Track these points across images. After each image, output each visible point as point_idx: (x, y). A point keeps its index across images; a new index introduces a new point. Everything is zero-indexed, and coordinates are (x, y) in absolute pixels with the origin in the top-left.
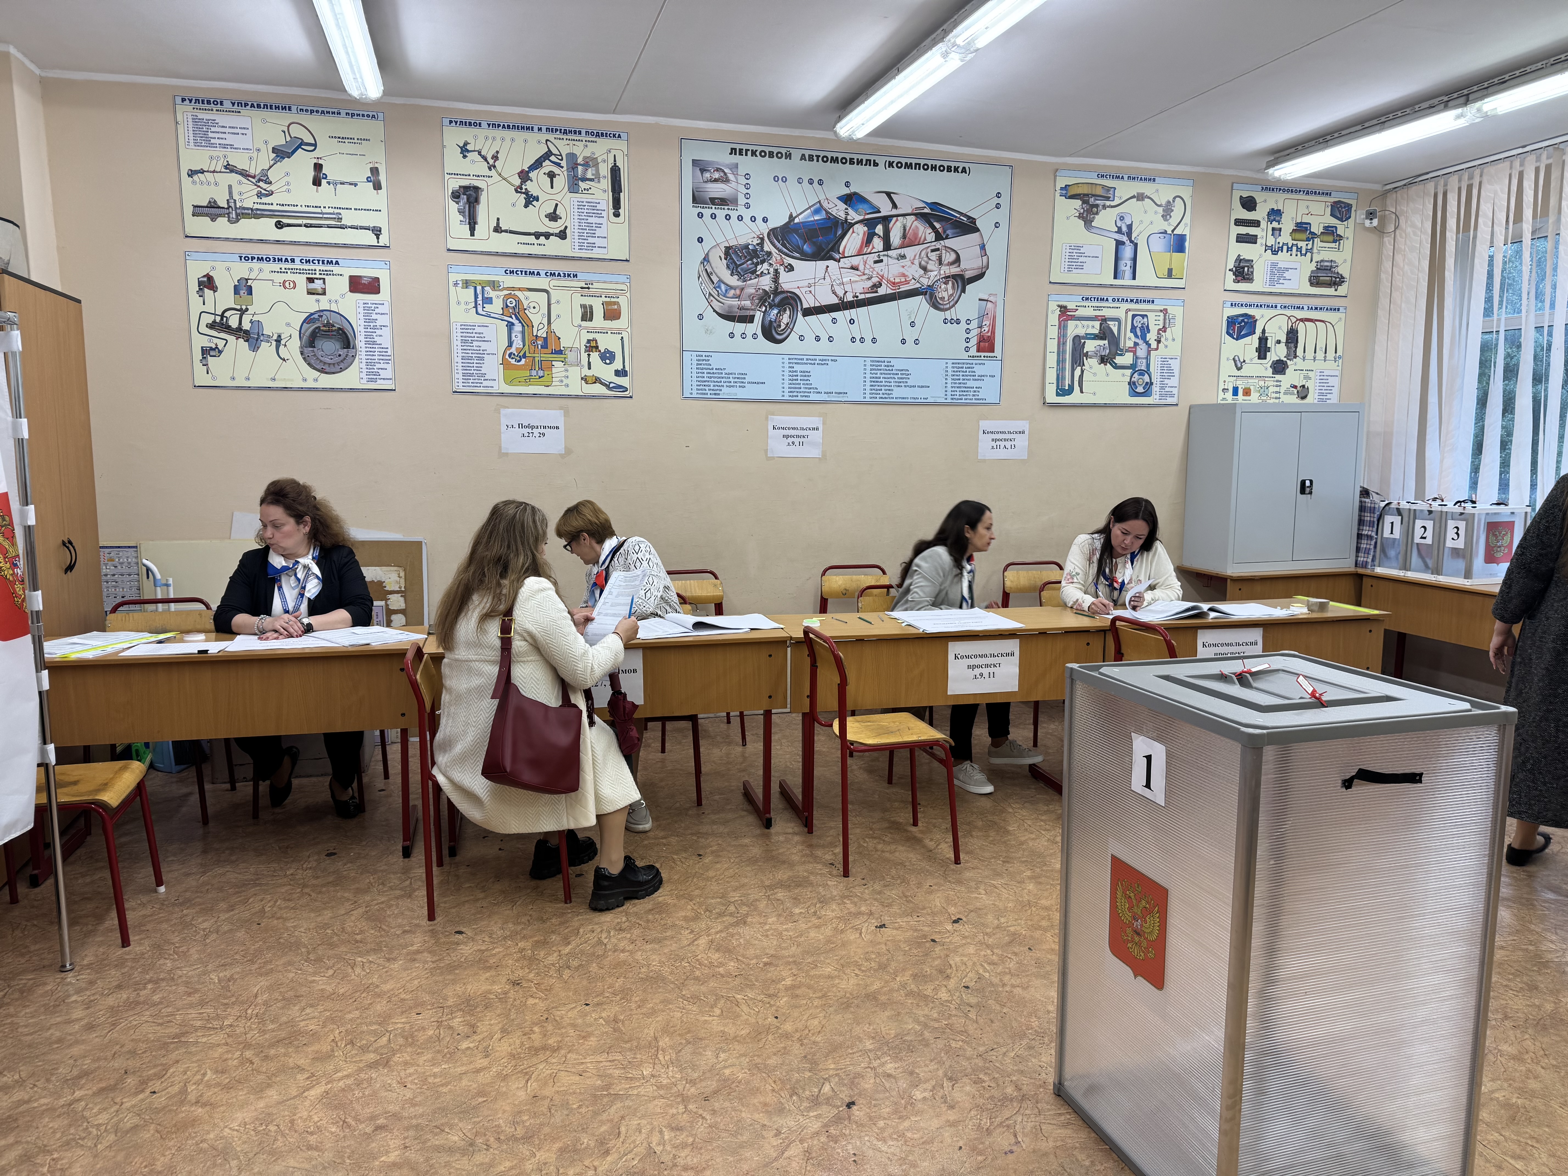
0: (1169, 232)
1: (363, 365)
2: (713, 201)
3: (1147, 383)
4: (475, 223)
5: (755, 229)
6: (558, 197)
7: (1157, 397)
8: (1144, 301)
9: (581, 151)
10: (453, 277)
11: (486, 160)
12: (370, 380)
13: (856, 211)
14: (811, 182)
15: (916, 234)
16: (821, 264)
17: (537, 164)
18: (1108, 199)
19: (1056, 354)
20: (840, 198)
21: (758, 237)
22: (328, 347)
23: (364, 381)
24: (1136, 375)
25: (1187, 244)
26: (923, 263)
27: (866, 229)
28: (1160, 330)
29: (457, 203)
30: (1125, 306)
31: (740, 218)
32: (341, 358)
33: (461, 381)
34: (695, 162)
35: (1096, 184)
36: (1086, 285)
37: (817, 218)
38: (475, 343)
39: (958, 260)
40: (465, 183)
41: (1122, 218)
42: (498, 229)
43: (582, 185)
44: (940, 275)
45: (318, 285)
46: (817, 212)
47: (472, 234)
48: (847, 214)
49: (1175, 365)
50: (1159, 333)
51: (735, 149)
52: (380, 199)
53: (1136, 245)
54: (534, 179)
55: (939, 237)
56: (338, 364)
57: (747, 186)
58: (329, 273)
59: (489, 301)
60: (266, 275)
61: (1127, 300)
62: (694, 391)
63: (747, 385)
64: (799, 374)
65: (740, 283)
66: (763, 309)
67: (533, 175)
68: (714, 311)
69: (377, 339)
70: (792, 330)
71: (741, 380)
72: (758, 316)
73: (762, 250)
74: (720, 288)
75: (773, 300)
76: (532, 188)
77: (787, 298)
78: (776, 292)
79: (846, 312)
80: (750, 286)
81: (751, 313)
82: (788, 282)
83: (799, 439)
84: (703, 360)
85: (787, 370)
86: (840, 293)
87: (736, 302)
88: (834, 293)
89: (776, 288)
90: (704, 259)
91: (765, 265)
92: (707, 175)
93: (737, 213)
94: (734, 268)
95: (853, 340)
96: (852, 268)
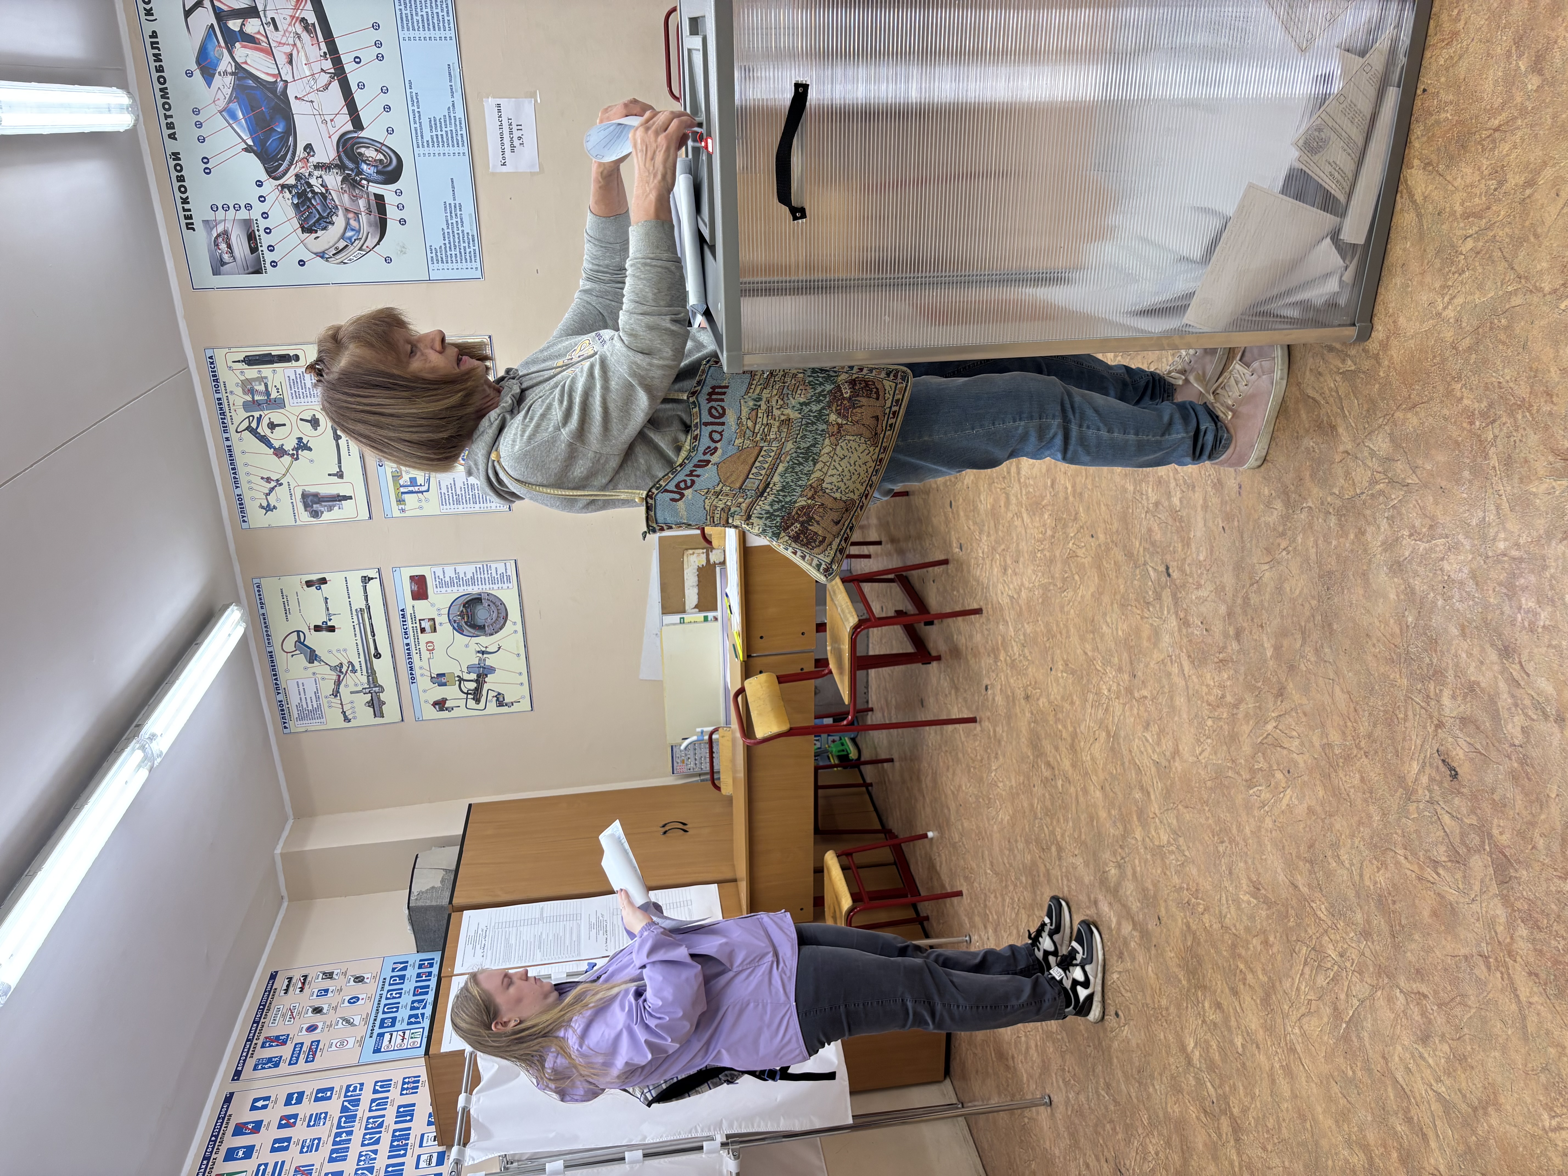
1: (496, 587)
2: (254, 250)
4: (339, 496)
5: (273, 196)
6: (294, 419)
9: (238, 398)
10: (396, 513)
11: (273, 488)
12: (509, 581)
13: (219, 60)
14: (199, 125)
16: (296, 107)
17: (264, 440)
20: (209, 85)
21: (281, 192)
22: (482, 614)
23: (510, 585)
27: (237, 45)
29: (322, 512)
31: (265, 215)
32: (491, 604)
34: (216, 272)
37: (240, 116)
38: (459, 492)
40: (300, 506)
42: (340, 475)
43: (274, 395)
45: (426, 625)
46: (233, 116)
47: (350, 498)
48: (225, 73)
51: (187, 224)
52: (335, 580)
54: (281, 442)
56: (497, 606)
57: (226, 208)
58: (413, 616)
59: (413, 481)
60: (425, 664)
62: (474, 265)
63: (457, 202)
64: (434, 133)
65: (340, 213)
66: (364, 182)
67: (277, 444)
68: (378, 243)
69: (469, 576)
70: (383, 144)
71: (452, 209)
72: (374, 188)
73: (295, 186)
74: (350, 238)
75: (352, 170)
76: (290, 445)
77: (345, 152)
78: (341, 167)
79: (347, 68)
80: (341, 200)
81: (372, 197)
82: (326, 152)
83: (514, 130)
84: (436, 256)
85: (432, 150)
86: (325, 78)
87: (364, 218)
88: (326, 87)
89: (336, 166)
90: (322, 257)
91: (313, 181)
92: (226, 257)
93: (260, 219)
94: (324, 221)
95: (380, 57)
96: (290, 62)
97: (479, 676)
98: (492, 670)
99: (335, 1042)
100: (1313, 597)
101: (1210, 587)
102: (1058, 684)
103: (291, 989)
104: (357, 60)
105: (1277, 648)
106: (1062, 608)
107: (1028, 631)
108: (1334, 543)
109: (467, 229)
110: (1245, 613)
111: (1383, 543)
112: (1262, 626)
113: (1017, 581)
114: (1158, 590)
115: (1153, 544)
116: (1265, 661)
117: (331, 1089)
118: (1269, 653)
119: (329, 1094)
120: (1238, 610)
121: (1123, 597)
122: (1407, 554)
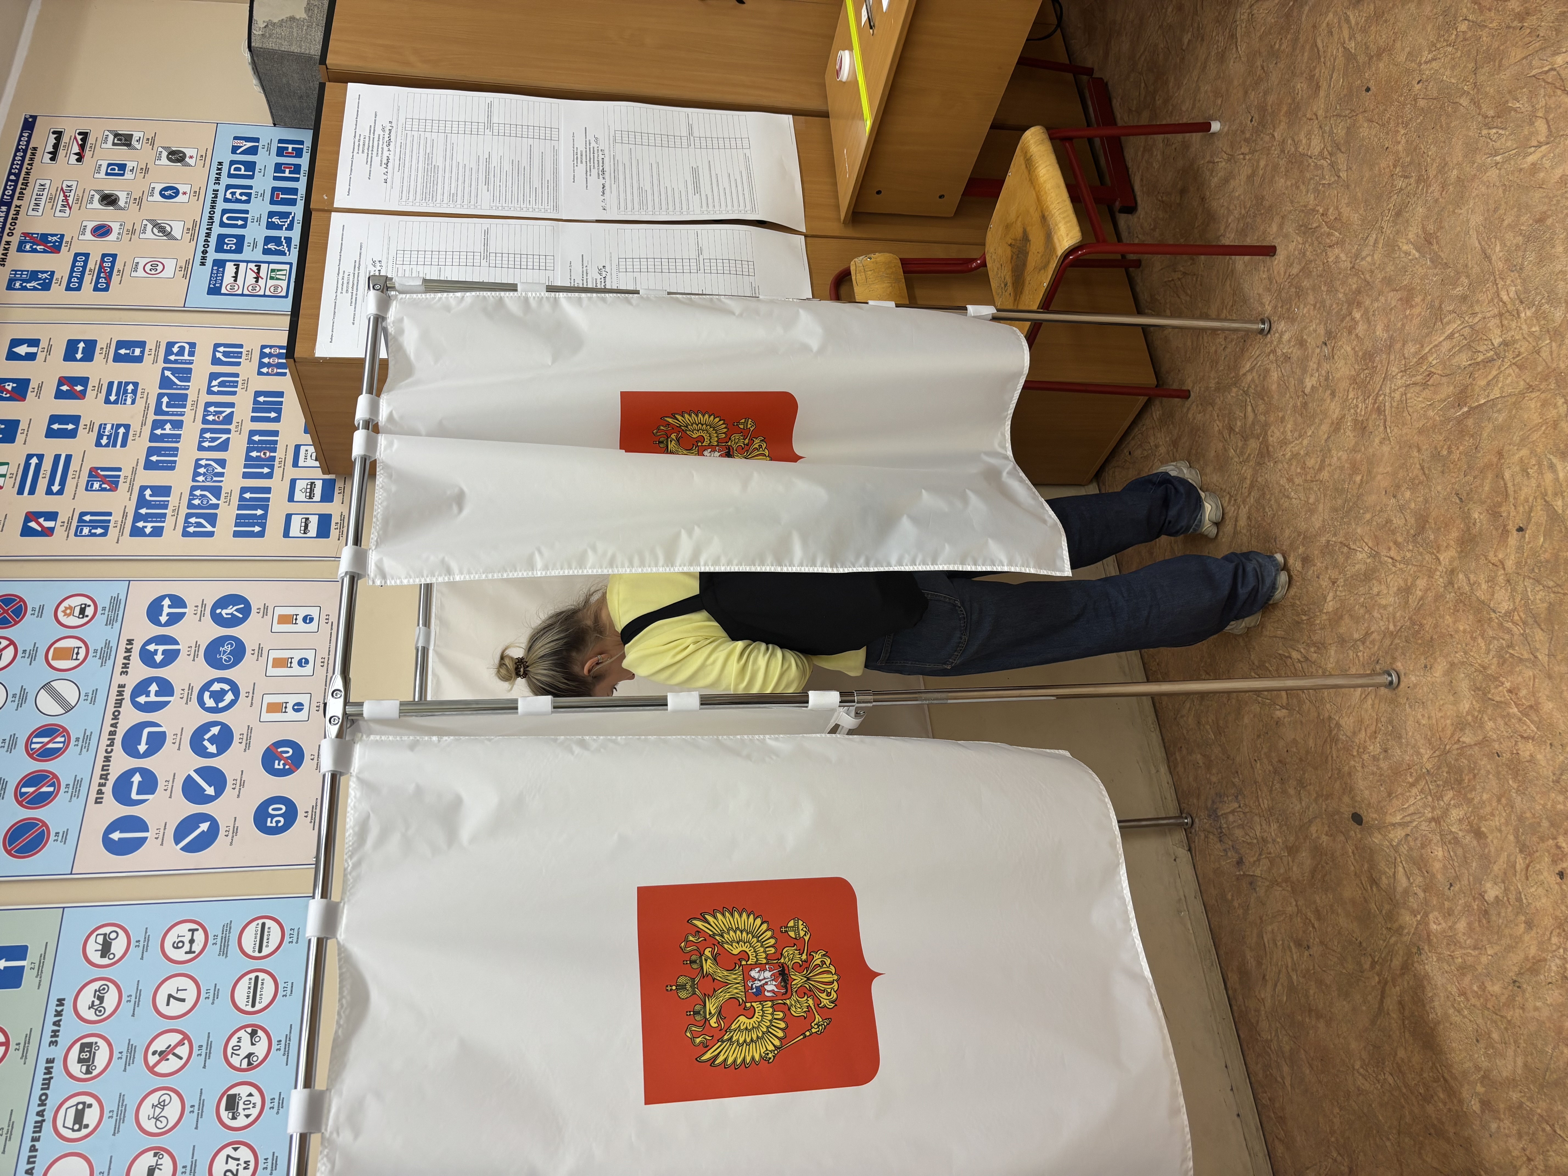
99: (142, 262)
103: (61, 153)
117: (142, 344)
119: (137, 352)
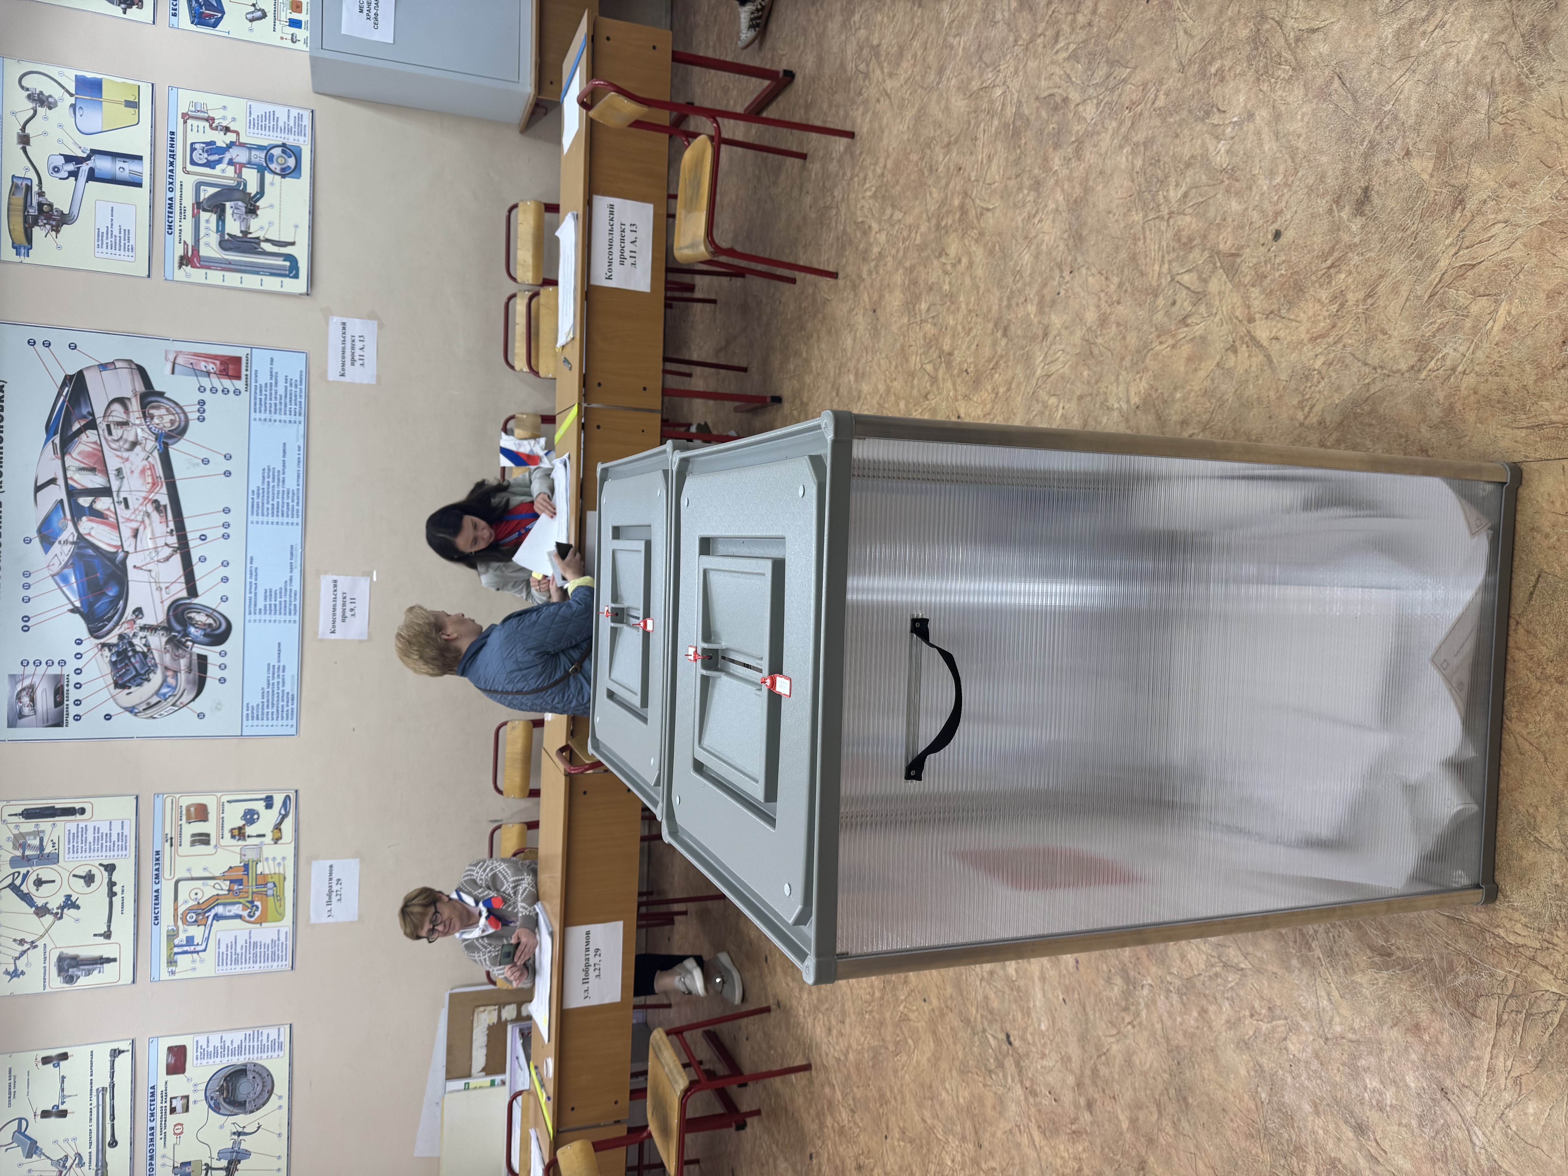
0: (72, 100)
1: (265, 1055)
2: (58, 703)
3: (283, 152)
4: (101, 958)
5: (91, 654)
6: (65, 875)
7: (302, 138)
8: (172, 146)
9: (7, 853)
10: (165, 975)
11: (25, 952)
12: (280, 1047)
13: (62, 530)
14: (27, 586)
15: (89, 455)
16: (132, 575)
17: (27, 898)
18: (29, 188)
19: (244, 275)
20: (46, 550)
21: (101, 650)
22: (244, 1089)
23: (281, 1054)
24: (273, 166)
25: (89, 75)
26: (127, 446)
27: (84, 519)
28: (211, 126)
29: (78, 977)
30: (179, 175)
31: (78, 671)
32: (257, 1076)
33: (280, 963)
34: (11, 724)
35: (9, 204)
36: (151, 226)
37: (73, 579)
38: (239, 951)
39: (122, 401)
40: (54, 971)
41: (56, 170)
42: (107, 935)
43: (48, 849)
44: (141, 425)
45: (178, 1104)
46: (65, 580)
47: (115, 960)
48: (66, 542)
49: (260, 109)
50: (216, 129)
52: (79, 1055)
53: (94, 152)
54: (44, 901)
55: (92, 425)
56: (263, 1078)
57: (37, 663)
58: (164, 1094)
59: (190, 940)
60: (169, 1151)
61: (171, 171)
62: (290, 722)
63: (281, 664)
64: (268, 603)
65: (159, 671)
66: (189, 644)
67: (40, 903)
68: (193, 700)
69: (236, 1045)
70: (214, 610)
71: (276, 671)
72: (198, 649)
73: (117, 645)
74: (164, 695)
75: (179, 632)
76: (54, 904)
77: (175, 616)
78: (168, 629)
79: (191, 544)
80: (162, 659)
81: (195, 658)
82: (156, 615)
83: (348, 603)
84: (253, 713)
85: (263, 617)
86: (167, 551)
87: (182, 676)
88: (167, 559)
89: (163, 628)
90: (131, 712)
91: (136, 641)
92: (26, 710)
93: (72, 675)
94: (141, 678)
95: (226, 536)
96: (135, 536)
97: (230, 1163)
98: (247, 1154)
100: (1165, 1071)
101: (1055, 1056)
102: (895, 1153)
104: (203, 538)
105: (1133, 1121)
106: (895, 1072)
107: (858, 1096)
108: (1179, 1019)
109: (288, 688)
110: (1094, 1084)
111: (1228, 1022)
112: (1114, 1098)
113: (843, 1044)
114: (1000, 1057)
115: (991, 1012)
116: (1121, 1133)
118: (1125, 1125)
120: (1087, 1081)
121: (962, 1063)
122: (1251, 1033)
